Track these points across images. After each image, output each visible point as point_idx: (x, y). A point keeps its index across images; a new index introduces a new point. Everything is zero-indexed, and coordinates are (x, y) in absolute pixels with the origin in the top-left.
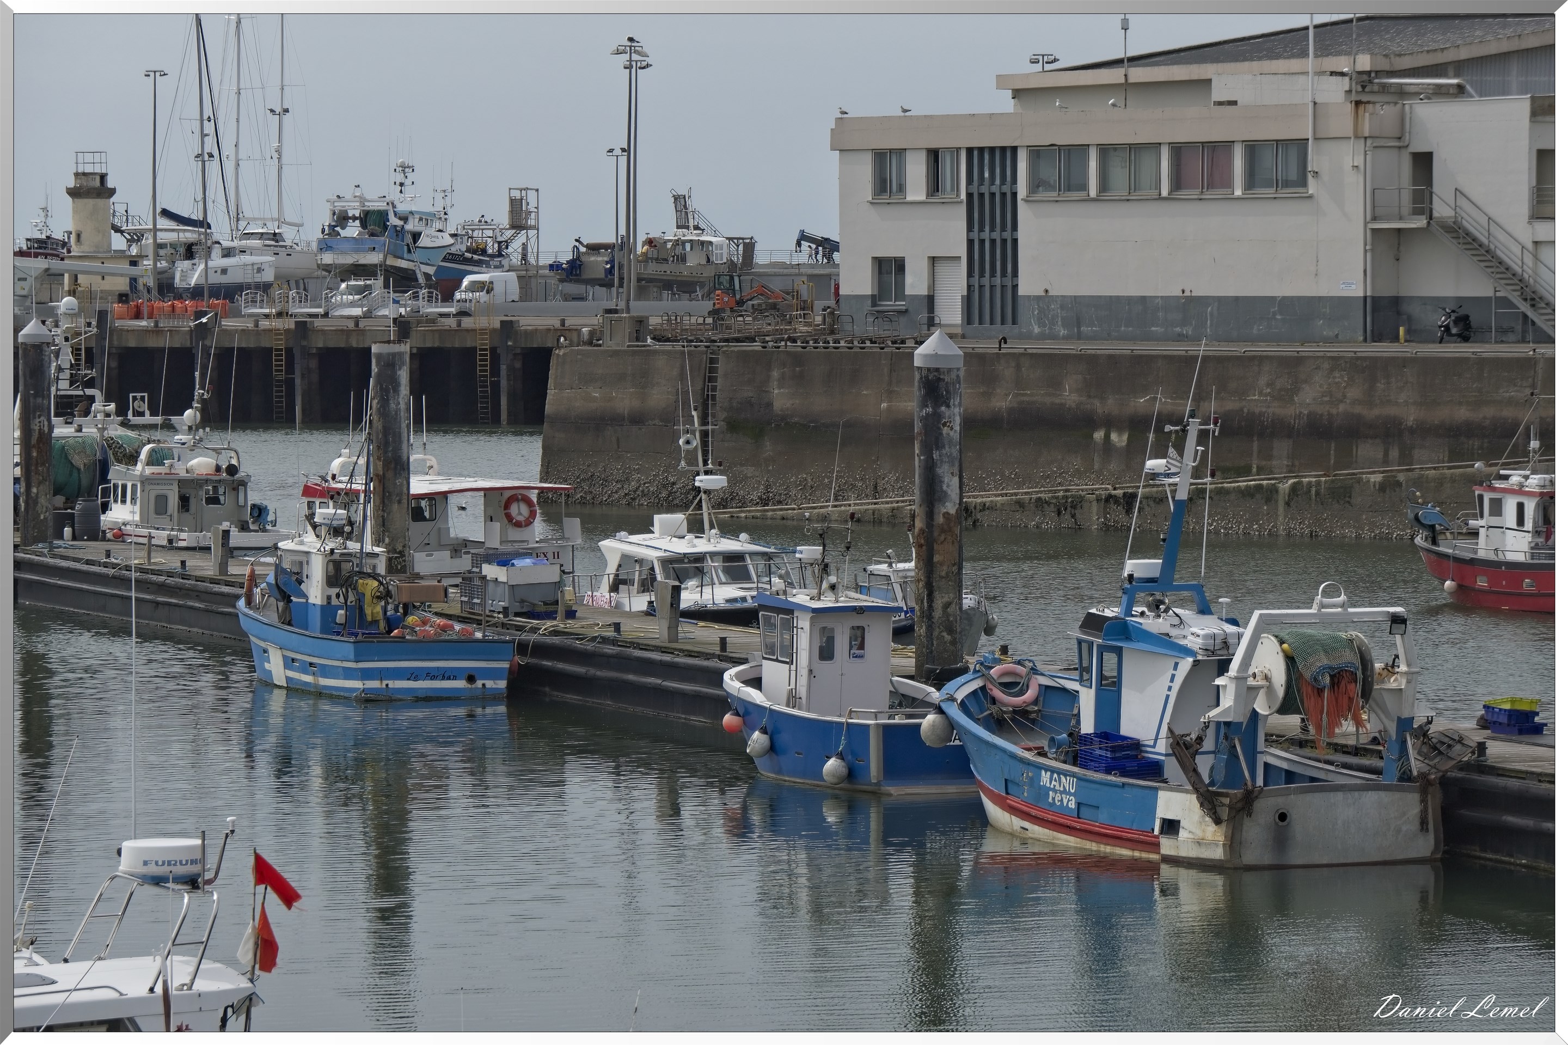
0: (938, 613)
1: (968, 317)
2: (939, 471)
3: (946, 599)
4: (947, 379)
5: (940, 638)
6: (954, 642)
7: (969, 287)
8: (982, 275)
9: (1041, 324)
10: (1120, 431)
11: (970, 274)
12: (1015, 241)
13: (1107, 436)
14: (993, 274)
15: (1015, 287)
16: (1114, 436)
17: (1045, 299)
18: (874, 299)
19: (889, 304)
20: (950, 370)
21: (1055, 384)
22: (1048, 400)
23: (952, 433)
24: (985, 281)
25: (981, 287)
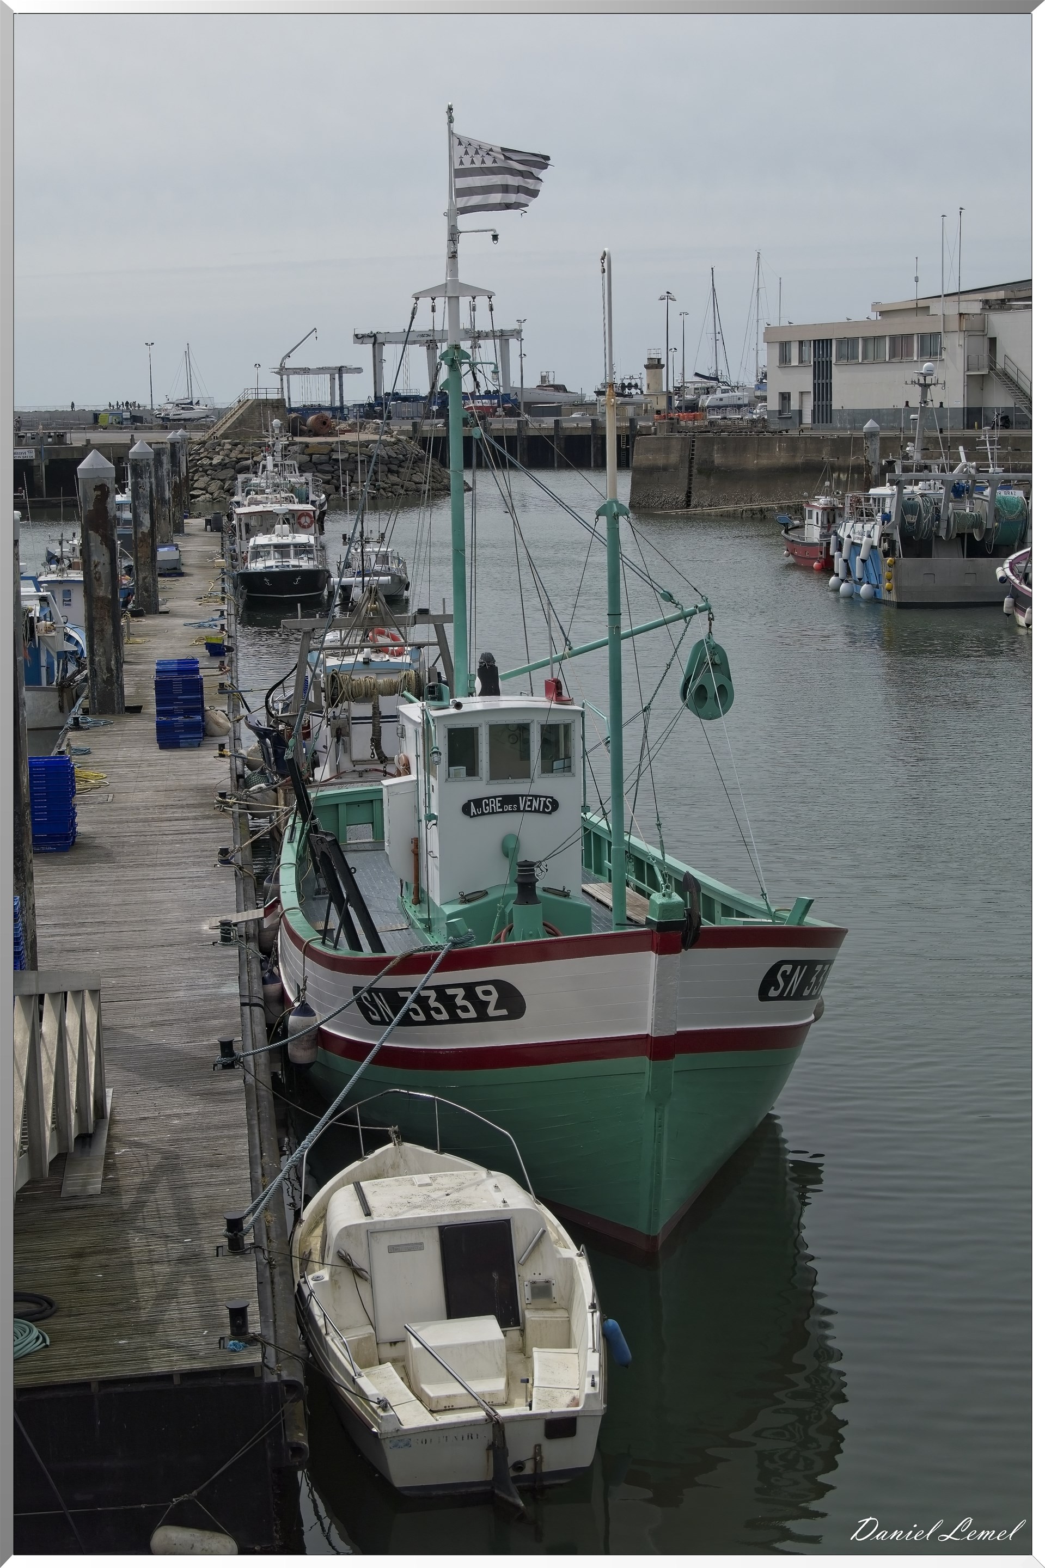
0: (140, 582)
1: (814, 421)
3: (144, 575)
7: (814, 406)
8: (819, 400)
9: (841, 423)
11: (815, 400)
12: (831, 383)
14: (823, 400)
15: (831, 405)
17: (842, 411)
18: (780, 412)
19: (786, 415)
24: (820, 403)
25: (819, 406)
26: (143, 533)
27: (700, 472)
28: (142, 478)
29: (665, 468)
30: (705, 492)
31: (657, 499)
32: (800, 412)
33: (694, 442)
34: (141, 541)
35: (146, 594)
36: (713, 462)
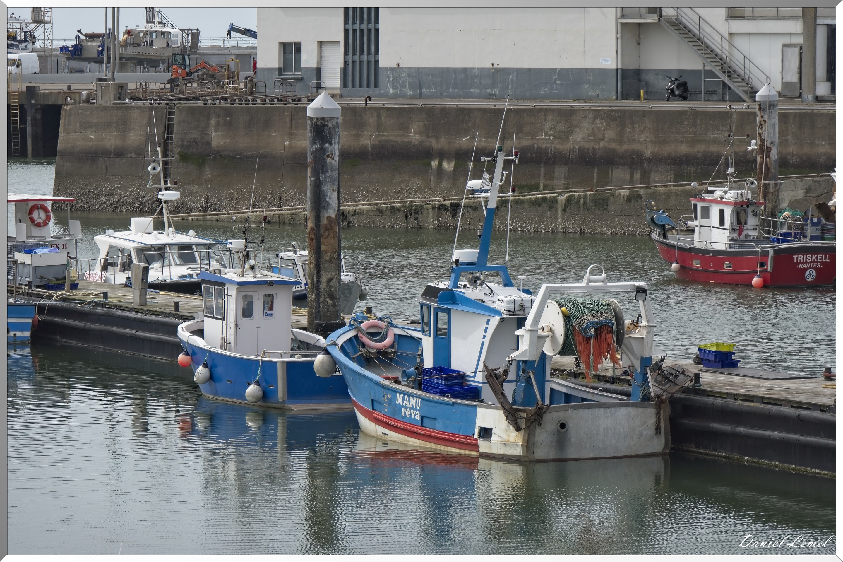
0: (323, 286)
1: (344, 83)
2: (324, 188)
3: (329, 276)
4: (330, 125)
5: (325, 302)
6: (334, 305)
7: (345, 62)
8: (354, 53)
9: (394, 87)
10: (449, 160)
11: (346, 53)
12: (377, 30)
13: (440, 164)
14: (362, 53)
15: (377, 62)
16: (445, 164)
17: (397, 70)
18: (280, 71)
19: (290, 74)
20: (331, 119)
21: (404, 128)
22: (399, 139)
23: (333, 162)
24: (357, 58)
25: (354, 62)
26: (329, 218)
27: (184, 158)
28: (330, 144)
29: (119, 153)
30: (195, 188)
31: (104, 198)
32: (319, 71)
33: (170, 113)
34: (327, 229)
35: (330, 302)
36: (209, 143)
